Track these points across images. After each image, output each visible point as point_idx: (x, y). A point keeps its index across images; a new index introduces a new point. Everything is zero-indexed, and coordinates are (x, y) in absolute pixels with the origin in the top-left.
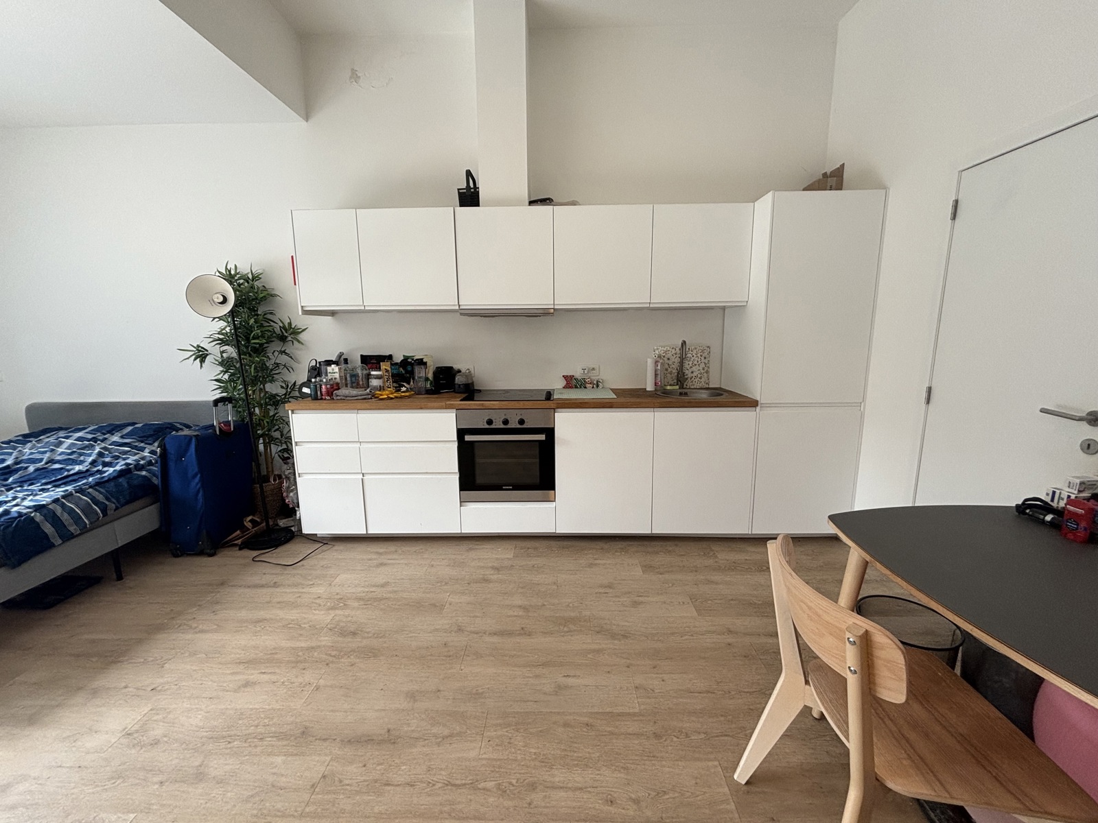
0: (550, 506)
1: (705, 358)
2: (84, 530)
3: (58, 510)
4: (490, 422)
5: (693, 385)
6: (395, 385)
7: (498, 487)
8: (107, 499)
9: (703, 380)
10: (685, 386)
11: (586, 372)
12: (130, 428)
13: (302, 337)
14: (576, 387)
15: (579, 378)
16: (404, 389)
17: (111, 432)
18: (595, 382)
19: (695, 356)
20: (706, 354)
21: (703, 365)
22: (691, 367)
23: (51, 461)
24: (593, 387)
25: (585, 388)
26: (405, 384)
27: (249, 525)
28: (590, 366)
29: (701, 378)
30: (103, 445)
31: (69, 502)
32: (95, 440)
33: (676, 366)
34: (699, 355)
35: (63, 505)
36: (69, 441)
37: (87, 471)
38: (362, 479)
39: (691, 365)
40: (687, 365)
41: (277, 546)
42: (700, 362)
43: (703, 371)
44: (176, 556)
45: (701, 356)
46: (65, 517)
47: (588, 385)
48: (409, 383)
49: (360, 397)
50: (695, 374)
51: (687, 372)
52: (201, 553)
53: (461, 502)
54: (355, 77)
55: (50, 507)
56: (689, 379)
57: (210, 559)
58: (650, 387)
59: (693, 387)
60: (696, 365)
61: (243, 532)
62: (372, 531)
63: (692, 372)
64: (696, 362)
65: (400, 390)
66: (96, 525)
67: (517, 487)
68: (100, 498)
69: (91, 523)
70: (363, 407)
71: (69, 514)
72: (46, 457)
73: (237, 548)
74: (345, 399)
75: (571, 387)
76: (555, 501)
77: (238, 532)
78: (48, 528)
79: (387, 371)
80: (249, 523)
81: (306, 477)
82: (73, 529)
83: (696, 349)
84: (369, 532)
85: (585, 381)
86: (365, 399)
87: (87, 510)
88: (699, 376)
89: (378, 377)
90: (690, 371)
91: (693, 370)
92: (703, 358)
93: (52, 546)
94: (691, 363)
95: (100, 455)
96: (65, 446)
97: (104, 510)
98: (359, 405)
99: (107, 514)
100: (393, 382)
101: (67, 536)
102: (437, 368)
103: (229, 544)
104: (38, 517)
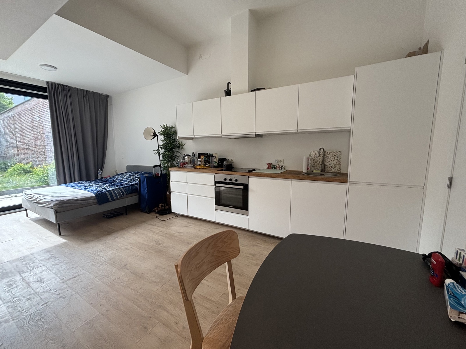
0: (247, 217)
1: (338, 157)
2: (118, 199)
3: (113, 192)
4: (225, 179)
5: (331, 171)
6: (204, 164)
7: (228, 206)
8: (125, 191)
9: (336, 168)
10: (326, 171)
11: (277, 162)
12: (140, 173)
13: (184, 147)
14: (272, 169)
15: (274, 164)
16: (207, 166)
17: (136, 174)
18: (281, 167)
19: (331, 156)
20: (338, 155)
21: (336, 161)
22: (329, 162)
23: (122, 180)
24: (280, 169)
25: (276, 169)
26: (208, 164)
27: (160, 206)
28: (279, 160)
29: (335, 167)
30: (133, 177)
31: (116, 190)
32: (132, 175)
33: (321, 161)
34: (333, 156)
35: (114, 191)
36: (127, 175)
37: (127, 183)
38: (187, 196)
39: (329, 161)
40: (327, 160)
41: (164, 214)
42: (334, 159)
43: (336, 164)
44: (141, 212)
45: (335, 156)
46: (114, 194)
47: (277, 168)
48: (209, 164)
49: (190, 167)
50: (331, 165)
51: (327, 164)
52: (146, 212)
53: (216, 210)
54: (201, 57)
55: (111, 191)
56: (328, 168)
57: (148, 214)
58: (304, 170)
59: (330, 172)
60: (332, 161)
61: (157, 208)
62: (190, 215)
63: (330, 164)
64: (332, 159)
65: (205, 166)
66: (121, 198)
67: (235, 207)
68: (123, 191)
69: (119, 197)
70: (189, 171)
71: (115, 194)
72: (121, 179)
73: (155, 213)
74: (187, 168)
75: (270, 169)
76: (248, 215)
77: (156, 208)
78: (109, 197)
79: (203, 159)
80: (161, 206)
81: (173, 193)
82: (115, 198)
83: (332, 152)
84: (189, 215)
85: (276, 166)
86: (192, 168)
87: (119, 193)
88: (334, 166)
89: (200, 161)
90: (329, 163)
91: (331, 163)
92: (336, 157)
93: (108, 201)
94: (329, 159)
95: (131, 180)
96: (126, 176)
97: (123, 194)
98: (189, 170)
99: (124, 196)
100: (204, 163)
101: (113, 200)
102: (220, 159)
103: (154, 211)
104: (108, 193)
